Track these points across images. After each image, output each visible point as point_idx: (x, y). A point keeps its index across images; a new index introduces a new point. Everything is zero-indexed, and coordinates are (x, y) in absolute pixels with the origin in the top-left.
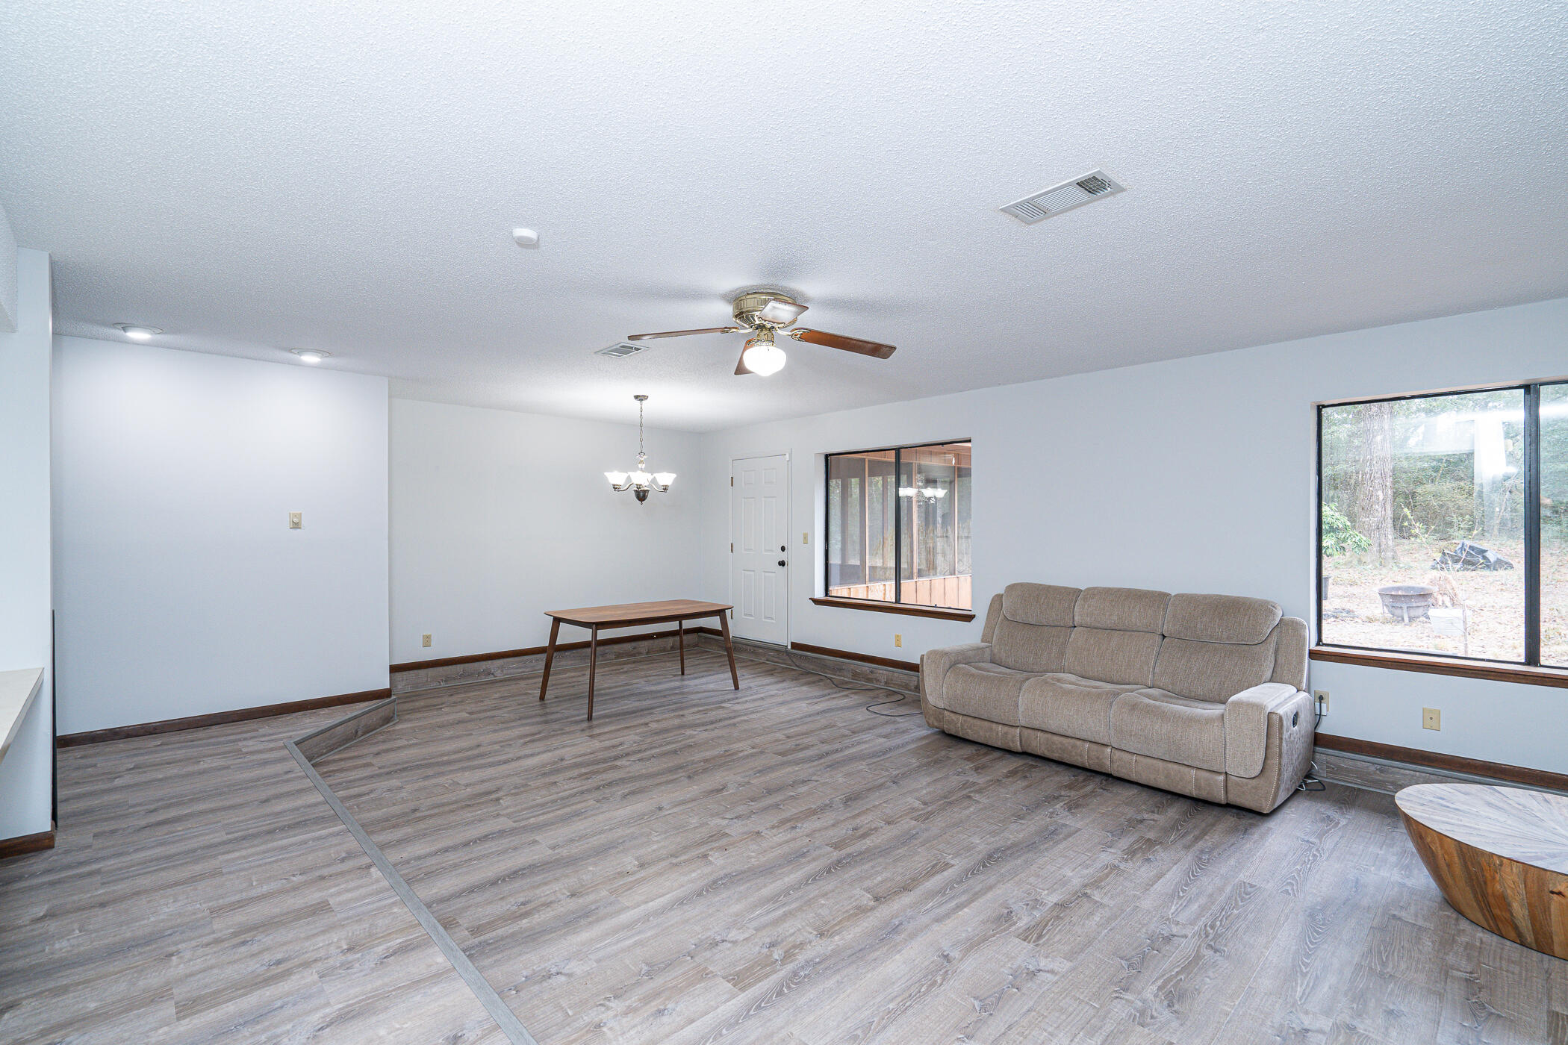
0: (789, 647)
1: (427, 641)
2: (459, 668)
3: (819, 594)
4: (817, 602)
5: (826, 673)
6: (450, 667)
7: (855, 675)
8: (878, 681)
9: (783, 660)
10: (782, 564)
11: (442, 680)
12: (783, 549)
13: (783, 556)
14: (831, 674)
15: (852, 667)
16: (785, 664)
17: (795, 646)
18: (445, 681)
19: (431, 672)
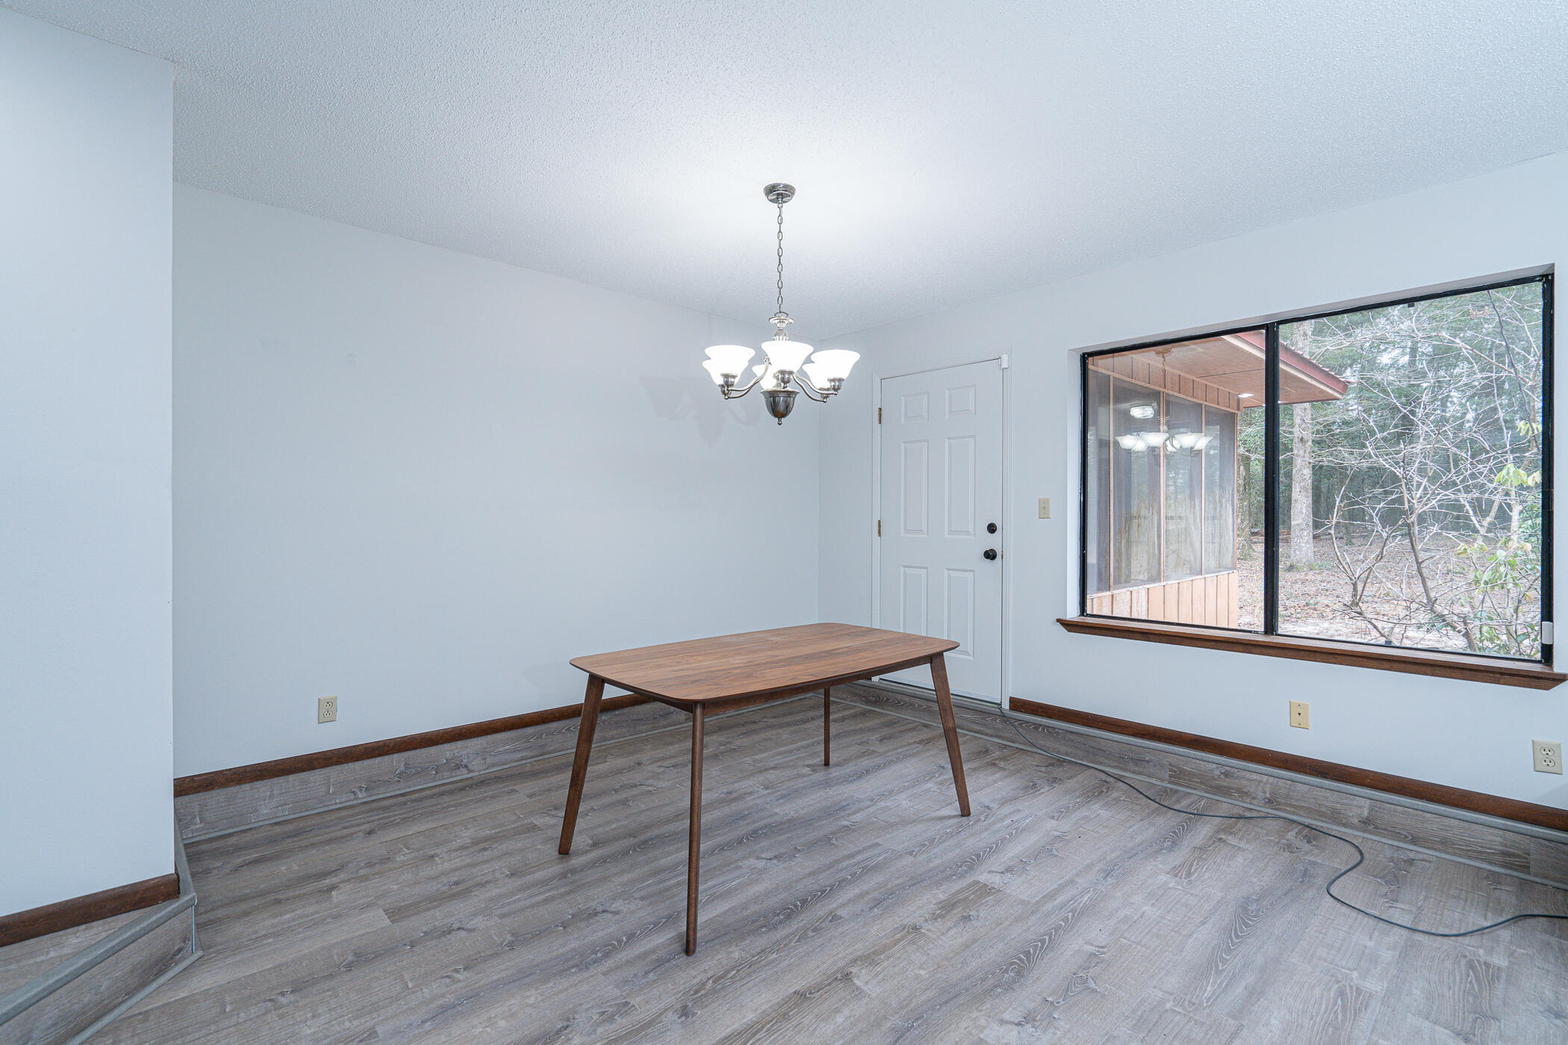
0: (1006, 706)
1: (327, 711)
2: (397, 760)
3: (1072, 613)
4: (1069, 626)
5: (1101, 764)
6: (378, 760)
7: (1178, 775)
8: (1243, 794)
9: (995, 729)
10: (990, 555)
11: (360, 788)
12: (992, 528)
13: (992, 542)
14: (1114, 767)
15: (1173, 759)
16: (999, 737)
17: (1016, 704)
18: (367, 789)
19: (335, 773)
